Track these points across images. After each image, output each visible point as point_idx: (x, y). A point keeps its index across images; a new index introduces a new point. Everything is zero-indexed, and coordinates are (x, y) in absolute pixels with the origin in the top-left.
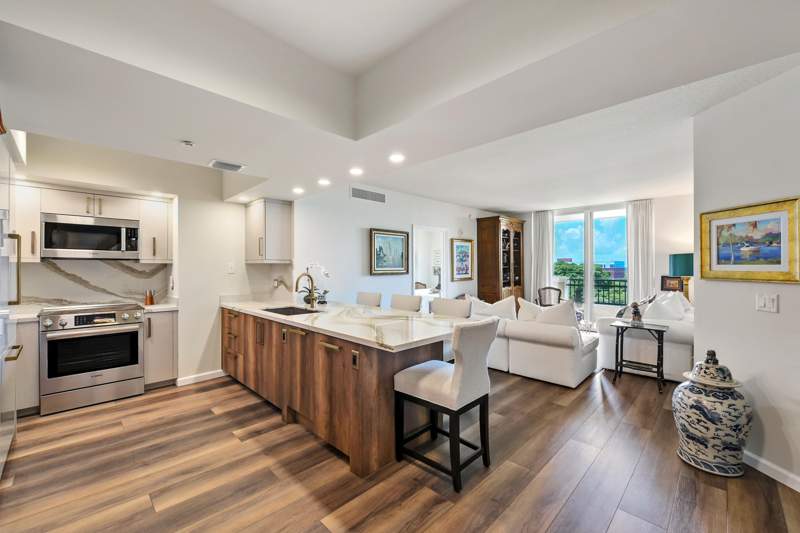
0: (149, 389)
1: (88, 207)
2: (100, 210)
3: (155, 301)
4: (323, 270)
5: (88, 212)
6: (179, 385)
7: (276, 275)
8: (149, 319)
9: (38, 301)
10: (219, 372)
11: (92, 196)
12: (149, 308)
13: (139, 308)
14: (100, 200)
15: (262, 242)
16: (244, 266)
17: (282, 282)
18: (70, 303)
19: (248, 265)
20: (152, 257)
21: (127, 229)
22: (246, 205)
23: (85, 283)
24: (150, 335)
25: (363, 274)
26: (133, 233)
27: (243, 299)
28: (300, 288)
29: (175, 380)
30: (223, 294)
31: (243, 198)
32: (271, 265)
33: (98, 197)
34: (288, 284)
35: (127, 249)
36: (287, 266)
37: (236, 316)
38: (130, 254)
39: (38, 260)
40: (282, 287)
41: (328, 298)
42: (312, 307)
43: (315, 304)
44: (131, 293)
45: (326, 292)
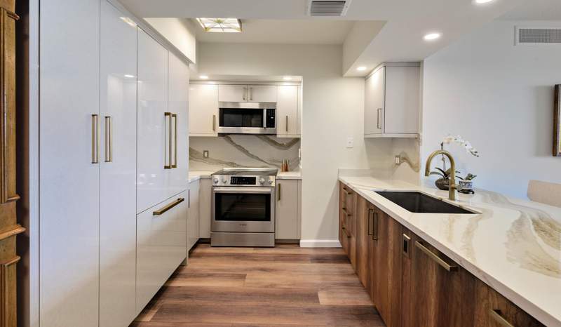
0: (279, 243)
1: (244, 96)
2: (251, 96)
3: (289, 168)
4: (469, 147)
5: (244, 99)
6: (301, 246)
7: (398, 151)
8: (279, 185)
9: (220, 162)
10: (335, 242)
11: (246, 87)
12: (282, 175)
13: (275, 174)
14: (251, 88)
15: (381, 113)
16: (363, 140)
17: (405, 159)
18: (238, 166)
19: (367, 140)
20: (285, 132)
21: (268, 110)
22: (365, 78)
23: (246, 152)
24: (279, 199)
25: (538, 154)
26: (271, 113)
27: (360, 174)
28: (432, 169)
29: (299, 240)
30: (341, 168)
31: (362, 69)
32: (393, 139)
33: (250, 87)
34: (414, 163)
35: (267, 126)
36: (414, 141)
37: (349, 193)
38: (269, 130)
39: (217, 135)
40: (405, 165)
41: (475, 184)
42: (452, 197)
43: (457, 195)
44: (274, 161)
45: (470, 177)
